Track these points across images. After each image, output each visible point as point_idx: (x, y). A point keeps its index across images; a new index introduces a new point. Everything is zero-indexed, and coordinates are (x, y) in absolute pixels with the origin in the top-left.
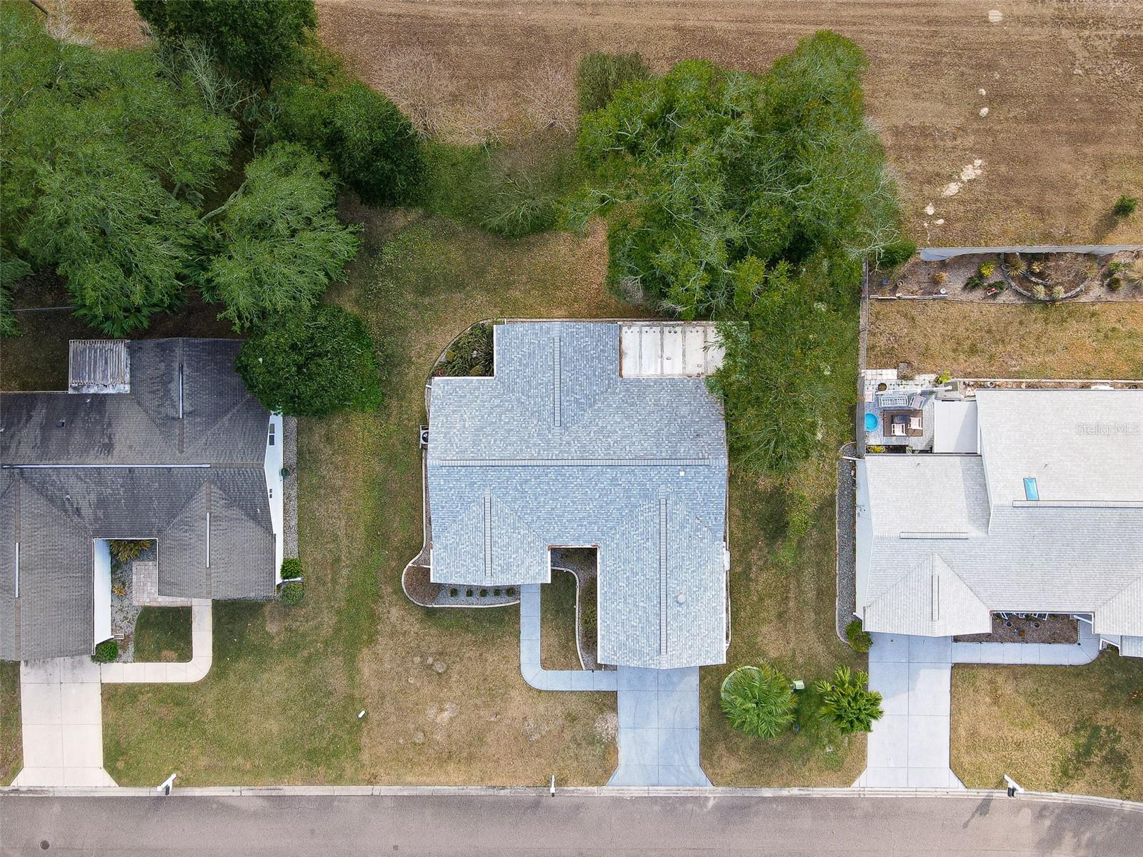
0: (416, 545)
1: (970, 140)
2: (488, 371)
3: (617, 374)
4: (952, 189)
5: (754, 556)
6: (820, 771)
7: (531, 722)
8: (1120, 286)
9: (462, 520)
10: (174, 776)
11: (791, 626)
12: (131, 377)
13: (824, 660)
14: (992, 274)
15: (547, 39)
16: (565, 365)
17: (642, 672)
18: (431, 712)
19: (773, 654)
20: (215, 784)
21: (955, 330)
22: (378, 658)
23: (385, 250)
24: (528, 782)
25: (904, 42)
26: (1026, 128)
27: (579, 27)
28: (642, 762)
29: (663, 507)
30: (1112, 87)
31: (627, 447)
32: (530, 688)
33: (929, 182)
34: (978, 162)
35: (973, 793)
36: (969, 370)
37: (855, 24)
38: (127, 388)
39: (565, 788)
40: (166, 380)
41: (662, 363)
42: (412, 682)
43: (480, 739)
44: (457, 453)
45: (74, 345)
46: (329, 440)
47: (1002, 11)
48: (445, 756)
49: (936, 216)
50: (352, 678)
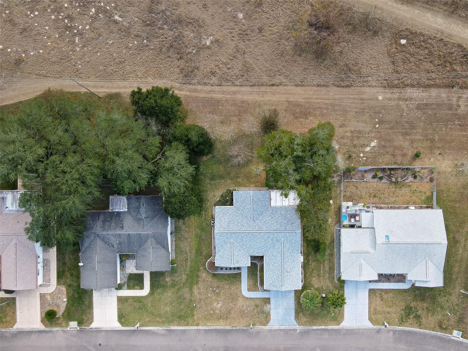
0: (210, 255)
1: (373, 135)
2: (232, 204)
3: (269, 205)
4: (368, 149)
5: (310, 258)
6: (330, 321)
7: (245, 307)
8: (417, 177)
9: (224, 248)
10: (139, 324)
11: (321, 278)
12: (128, 206)
13: (331, 288)
14: (380, 174)
15: (248, 104)
16: (254, 203)
17: (277, 292)
18: (215, 304)
19: (316, 286)
20: (151, 326)
21: (369, 190)
22: (199, 289)
23: (201, 167)
24: (244, 325)
25: (353, 105)
26: (389, 131)
27: (258, 101)
28: (278, 319)
29: (283, 244)
30: (415, 119)
31: (272, 227)
32: (245, 297)
33: (362, 147)
34: (376, 141)
35: (375, 327)
36: (374, 202)
37: (339, 100)
38: (127, 209)
39: (255, 327)
40: (138, 208)
41: (282, 202)
42: (209, 295)
43: (230, 313)
44: (223, 229)
45: (111, 197)
46: (184, 224)
47: (382, 96)
48: (219, 317)
49: (363, 157)
50: (191, 294)
